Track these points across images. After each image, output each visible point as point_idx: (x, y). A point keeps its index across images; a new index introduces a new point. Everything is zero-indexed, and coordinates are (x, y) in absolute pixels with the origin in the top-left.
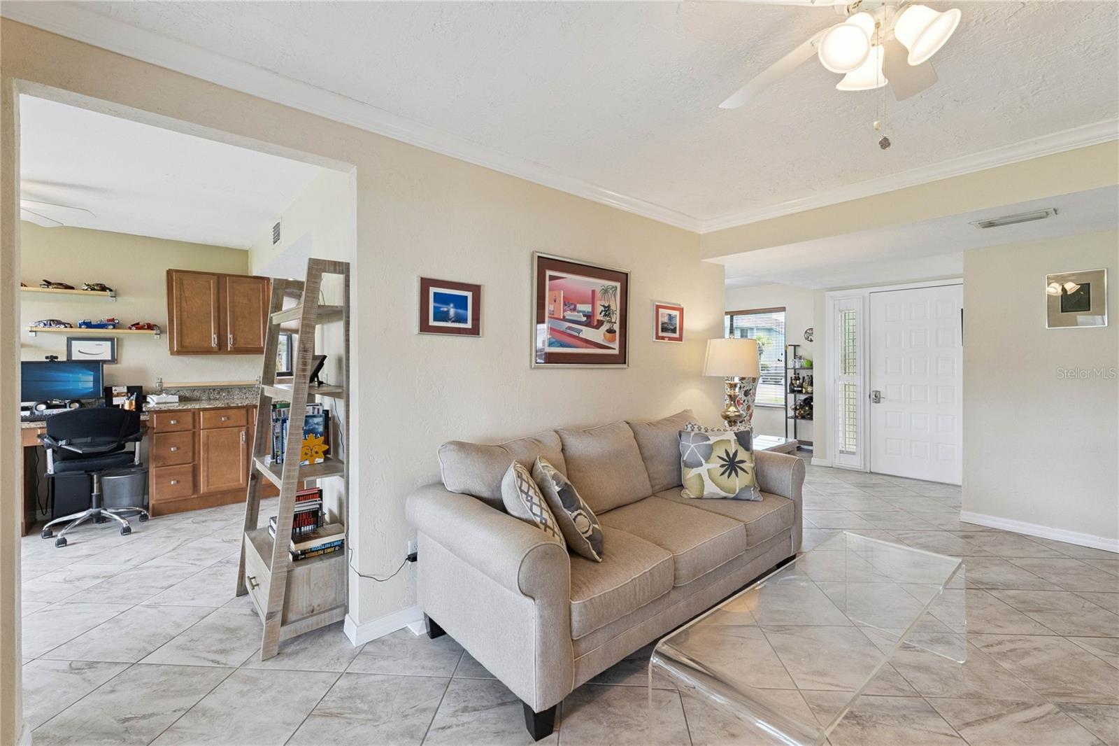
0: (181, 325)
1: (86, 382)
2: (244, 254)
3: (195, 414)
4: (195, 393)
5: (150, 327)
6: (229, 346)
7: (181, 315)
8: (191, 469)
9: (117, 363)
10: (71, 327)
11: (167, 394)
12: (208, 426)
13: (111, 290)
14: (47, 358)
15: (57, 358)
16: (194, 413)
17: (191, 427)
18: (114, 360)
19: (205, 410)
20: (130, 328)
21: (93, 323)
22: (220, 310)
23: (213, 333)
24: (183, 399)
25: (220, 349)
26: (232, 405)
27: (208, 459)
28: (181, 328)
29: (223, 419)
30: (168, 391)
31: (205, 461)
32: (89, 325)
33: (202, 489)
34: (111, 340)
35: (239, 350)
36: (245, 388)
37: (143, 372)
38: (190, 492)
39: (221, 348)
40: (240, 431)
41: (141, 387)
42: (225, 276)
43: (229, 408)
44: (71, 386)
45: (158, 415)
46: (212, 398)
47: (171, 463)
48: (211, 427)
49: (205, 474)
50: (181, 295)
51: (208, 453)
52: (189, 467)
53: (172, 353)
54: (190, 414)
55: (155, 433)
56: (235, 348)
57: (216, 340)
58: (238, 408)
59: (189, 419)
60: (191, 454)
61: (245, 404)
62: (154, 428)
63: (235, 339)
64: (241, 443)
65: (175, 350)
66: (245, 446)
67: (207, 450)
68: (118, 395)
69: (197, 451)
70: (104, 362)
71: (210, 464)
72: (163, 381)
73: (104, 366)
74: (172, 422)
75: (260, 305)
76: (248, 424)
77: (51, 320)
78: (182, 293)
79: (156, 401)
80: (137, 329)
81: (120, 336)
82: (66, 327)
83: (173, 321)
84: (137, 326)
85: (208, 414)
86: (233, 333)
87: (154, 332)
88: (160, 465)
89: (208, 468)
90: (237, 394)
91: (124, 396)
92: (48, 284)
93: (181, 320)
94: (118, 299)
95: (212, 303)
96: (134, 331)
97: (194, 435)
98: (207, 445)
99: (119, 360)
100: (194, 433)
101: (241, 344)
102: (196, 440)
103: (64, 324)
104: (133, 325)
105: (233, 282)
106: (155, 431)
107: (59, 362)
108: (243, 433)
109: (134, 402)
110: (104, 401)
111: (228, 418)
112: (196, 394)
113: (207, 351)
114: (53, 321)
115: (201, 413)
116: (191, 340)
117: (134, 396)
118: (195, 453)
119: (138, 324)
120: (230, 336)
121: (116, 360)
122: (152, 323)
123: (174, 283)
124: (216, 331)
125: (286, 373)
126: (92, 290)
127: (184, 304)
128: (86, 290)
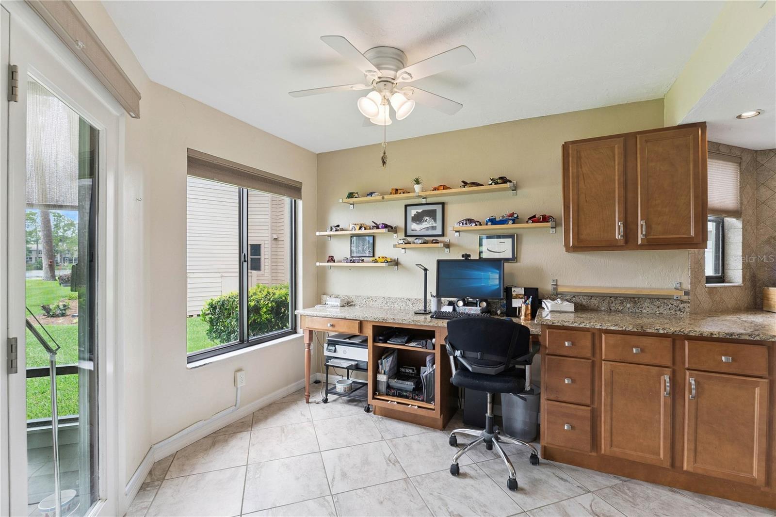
0: (578, 211)
1: (492, 280)
2: (658, 104)
3: (596, 335)
4: (593, 300)
5: (545, 219)
6: (640, 236)
7: (578, 198)
8: (589, 415)
9: (517, 262)
10: (480, 225)
11: (562, 299)
12: (612, 357)
13: (510, 182)
14: (463, 256)
15: (469, 256)
16: (593, 335)
17: (589, 355)
18: (514, 259)
19: (608, 332)
20: (527, 222)
21: (497, 220)
22: (627, 185)
23: (617, 219)
24: (580, 308)
25: (626, 242)
26: (649, 331)
27: (612, 405)
28: (578, 216)
29: (634, 350)
30: (563, 296)
31: (609, 408)
32: (493, 221)
33: (603, 447)
34: (511, 236)
35: (653, 244)
36: (658, 299)
37: (538, 271)
38: (588, 447)
39: (629, 242)
40: (660, 375)
41: (537, 289)
42: (634, 135)
43: (644, 334)
44: (483, 284)
45: (551, 330)
46: (613, 309)
47: (564, 399)
48: (618, 359)
49: (608, 428)
50: (578, 171)
51: (612, 398)
52: (585, 412)
53: (568, 249)
54: (589, 335)
55: (548, 355)
56: (648, 240)
57: (622, 229)
58: (657, 335)
59: (587, 342)
60: (588, 393)
61: (670, 332)
62: (546, 348)
63: (648, 226)
64: (663, 394)
65: (571, 245)
66: (669, 401)
67: (611, 393)
68: (517, 297)
69: (596, 389)
70: (507, 260)
71: (614, 414)
72: (558, 284)
73: (505, 264)
74: (566, 344)
75: (689, 170)
76: (674, 363)
77: (466, 220)
78: (580, 169)
79: (550, 310)
80: (533, 222)
81: (518, 231)
82: (476, 225)
83: (569, 207)
84: (533, 219)
85: (613, 339)
86: (645, 217)
87: (549, 224)
88: (552, 397)
89: (612, 419)
90: (647, 308)
91: (522, 298)
92: (465, 184)
93: (578, 206)
94: (519, 191)
95: (617, 178)
96: (531, 225)
97: (594, 367)
98: (611, 384)
99: (518, 258)
100: (593, 363)
101: (658, 233)
102: (596, 373)
103: (475, 222)
104: (530, 219)
105: (647, 141)
106: (547, 352)
107: (471, 259)
108: (667, 377)
109: (529, 306)
110: (505, 302)
111: (642, 351)
112: (595, 302)
113: (610, 246)
114: (468, 220)
115: (603, 336)
116: (591, 231)
117: (530, 300)
118: (594, 393)
119: (534, 217)
120: (641, 222)
121: (516, 258)
122: (547, 215)
123: (571, 159)
124: (622, 215)
125: (716, 277)
126: (495, 184)
127: (582, 184)
128: (491, 184)
